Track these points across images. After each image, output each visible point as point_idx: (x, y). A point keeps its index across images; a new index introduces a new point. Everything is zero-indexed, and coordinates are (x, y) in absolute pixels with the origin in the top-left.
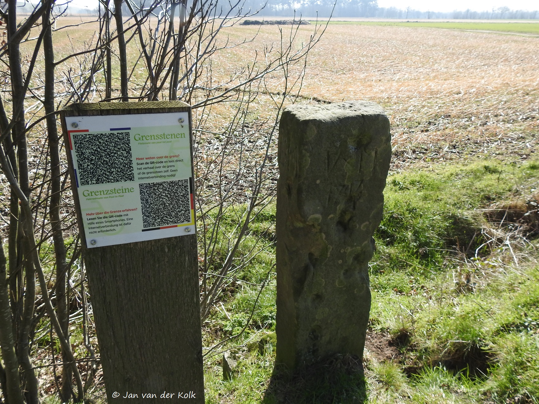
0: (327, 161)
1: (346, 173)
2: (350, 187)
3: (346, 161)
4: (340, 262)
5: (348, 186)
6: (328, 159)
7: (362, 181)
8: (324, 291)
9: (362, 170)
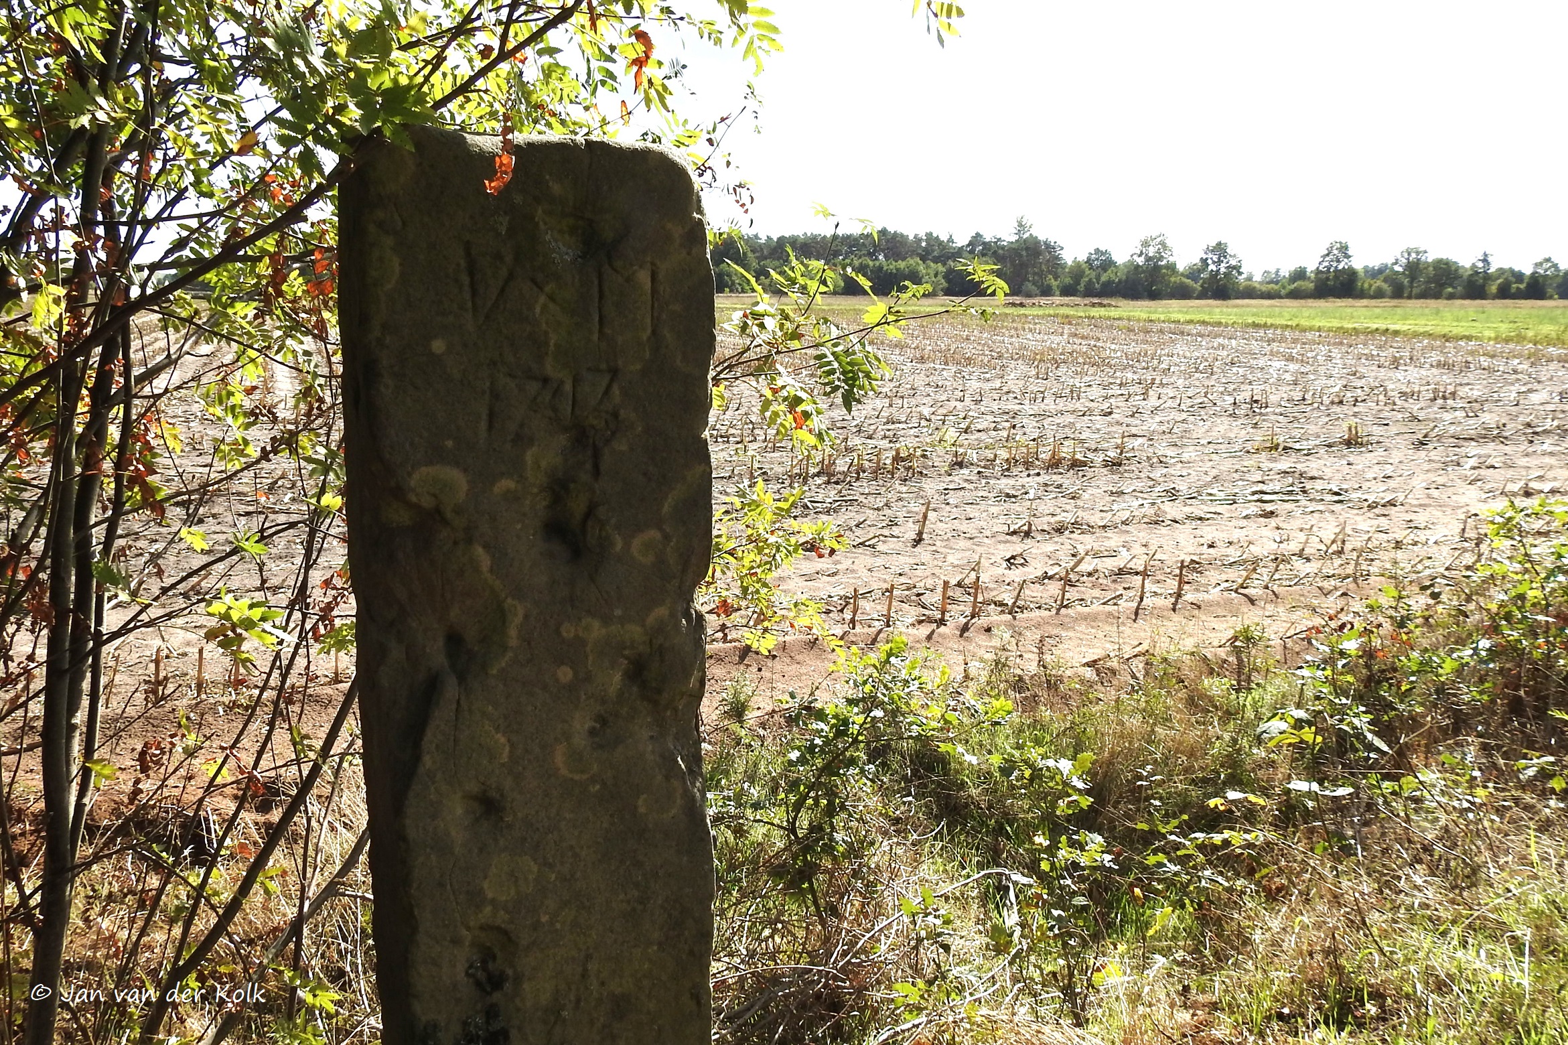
0: (465, 279)
1: (546, 333)
2: (568, 387)
3: (541, 289)
4: (565, 674)
5: (562, 382)
6: (471, 274)
7: (614, 372)
8: (508, 783)
9: (608, 331)
